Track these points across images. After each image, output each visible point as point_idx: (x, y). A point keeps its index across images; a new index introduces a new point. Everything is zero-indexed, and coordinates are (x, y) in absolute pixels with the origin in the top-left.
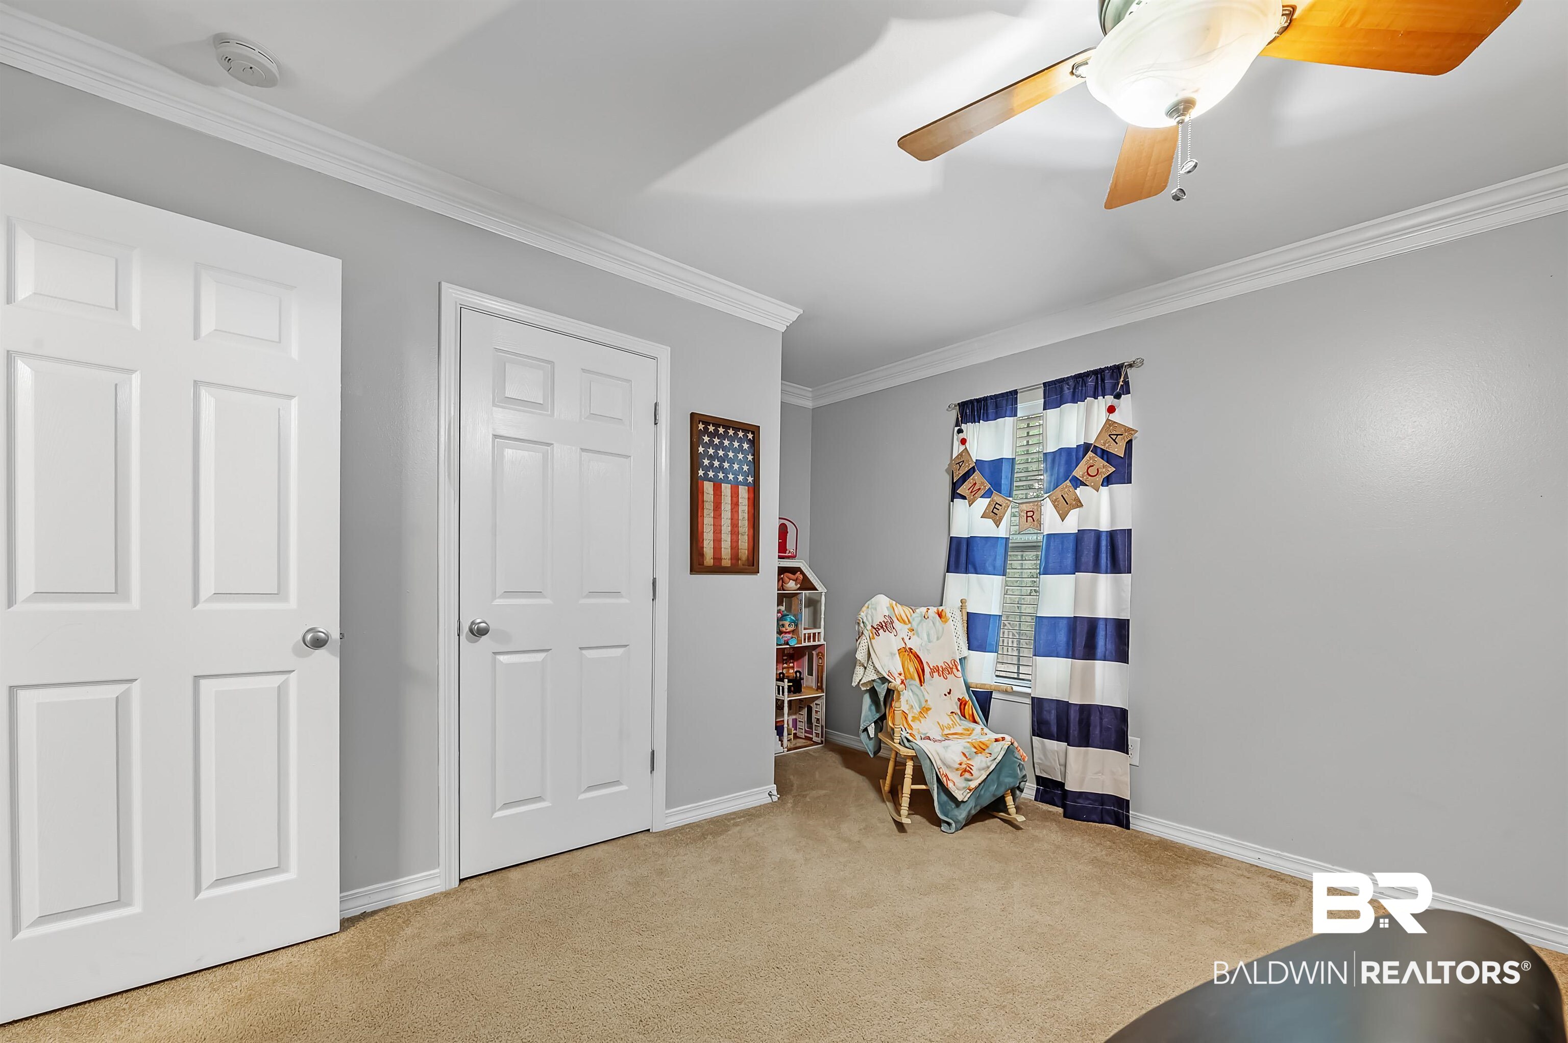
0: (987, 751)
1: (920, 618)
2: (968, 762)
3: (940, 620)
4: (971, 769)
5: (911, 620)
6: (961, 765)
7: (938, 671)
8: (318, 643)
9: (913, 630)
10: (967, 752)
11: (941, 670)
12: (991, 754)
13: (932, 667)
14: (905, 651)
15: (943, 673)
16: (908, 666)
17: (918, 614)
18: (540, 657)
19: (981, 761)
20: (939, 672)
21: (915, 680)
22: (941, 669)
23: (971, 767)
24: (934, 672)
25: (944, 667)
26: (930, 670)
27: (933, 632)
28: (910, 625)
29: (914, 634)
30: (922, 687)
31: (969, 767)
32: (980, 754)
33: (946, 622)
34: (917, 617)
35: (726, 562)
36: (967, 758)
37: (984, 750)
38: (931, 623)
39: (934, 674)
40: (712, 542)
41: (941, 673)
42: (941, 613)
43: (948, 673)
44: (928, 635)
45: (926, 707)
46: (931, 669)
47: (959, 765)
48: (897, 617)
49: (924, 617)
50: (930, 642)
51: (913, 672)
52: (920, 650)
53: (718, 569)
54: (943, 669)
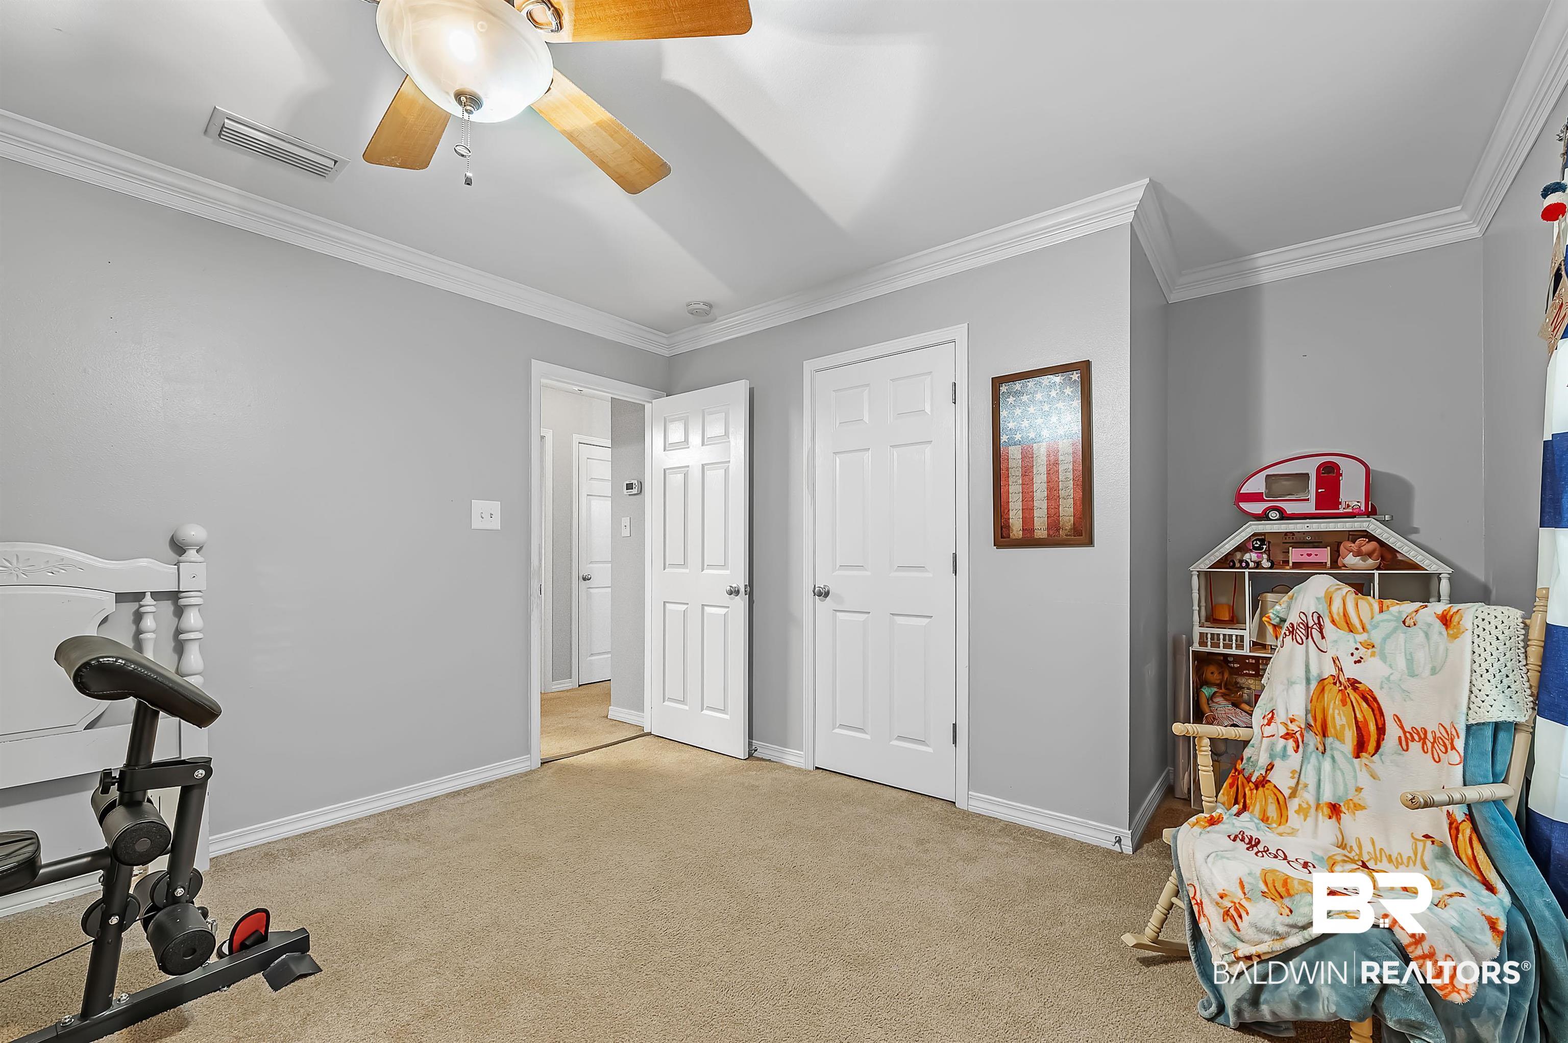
0: (1287, 901)
1: (1394, 624)
2: (1244, 902)
3: (1444, 632)
4: (1240, 917)
5: (1368, 627)
6: (1222, 898)
7: (1423, 740)
8: (737, 592)
9: (1373, 646)
10: (1248, 883)
11: (1432, 741)
12: (1291, 911)
13: (1408, 729)
14: (1335, 684)
15: (1433, 747)
16: (1334, 713)
17: (1391, 614)
18: (863, 617)
19: (1268, 914)
20: (1424, 743)
21: (1342, 741)
22: (1430, 737)
23: (1244, 914)
24: (1413, 740)
25: (1438, 735)
26: (1401, 733)
27: (1421, 656)
28: (1365, 635)
29: (1373, 655)
30: (1356, 761)
31: (1236, 909)
32: (1270, 900)
33: (1455, 637)
34: (1388, 621)
35: (1041, 532)
36: (1245, 894)
37: (1282, 897)
38: (1422, 635)
39: (1410, 744)
40: (1020, 512)
41: (1429, 745)
42: (1452, 617)
43: (1443, 749)
44: (1410, 661)
45: (1356, 800)
46: (1405, 732)
47: (1218, 897)
48: (1332, 617)
49: (1404, 622)
50: (1413, 675)
51: (1343, 726)
52: (1382, 688)
53: (1029, 541)
54: (1434, 738)
